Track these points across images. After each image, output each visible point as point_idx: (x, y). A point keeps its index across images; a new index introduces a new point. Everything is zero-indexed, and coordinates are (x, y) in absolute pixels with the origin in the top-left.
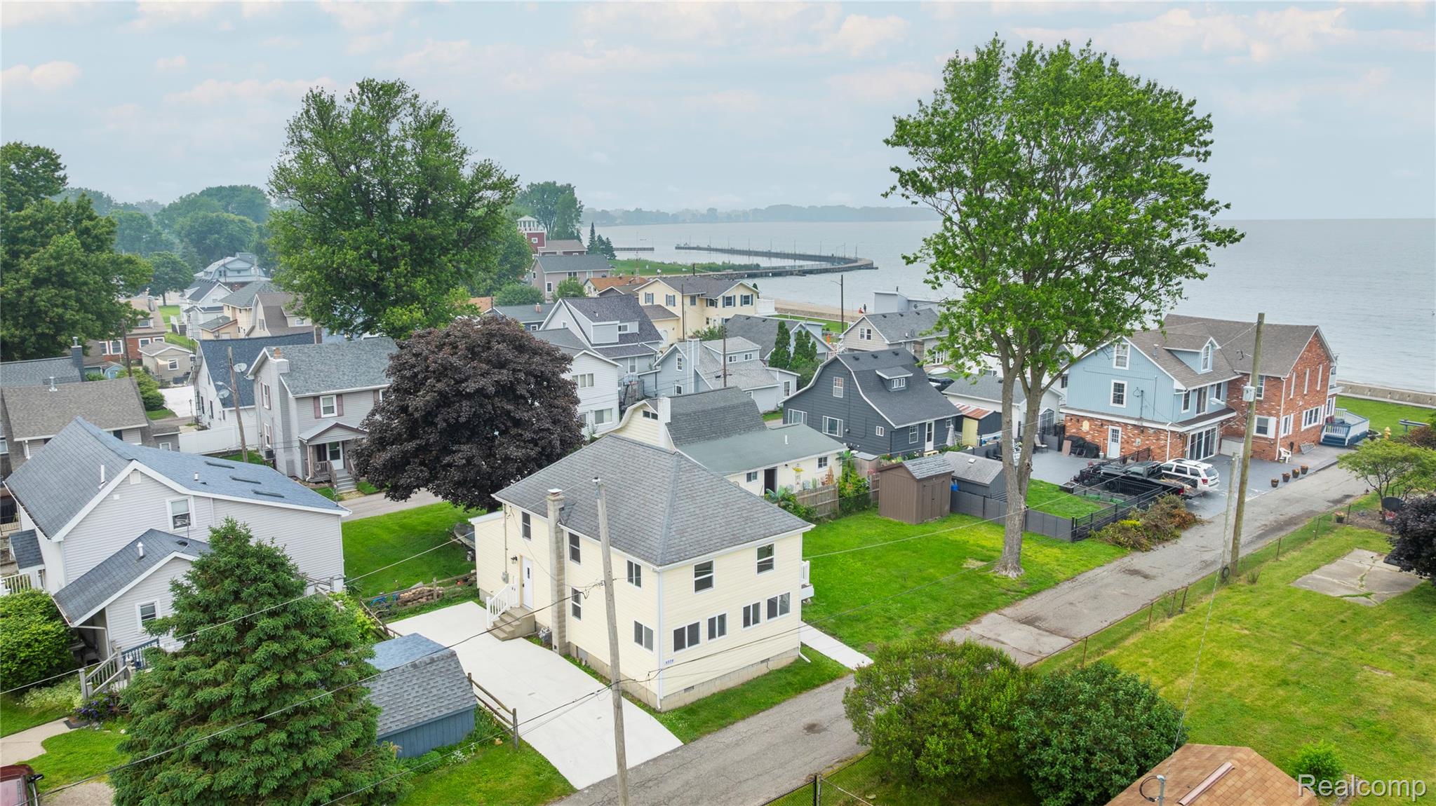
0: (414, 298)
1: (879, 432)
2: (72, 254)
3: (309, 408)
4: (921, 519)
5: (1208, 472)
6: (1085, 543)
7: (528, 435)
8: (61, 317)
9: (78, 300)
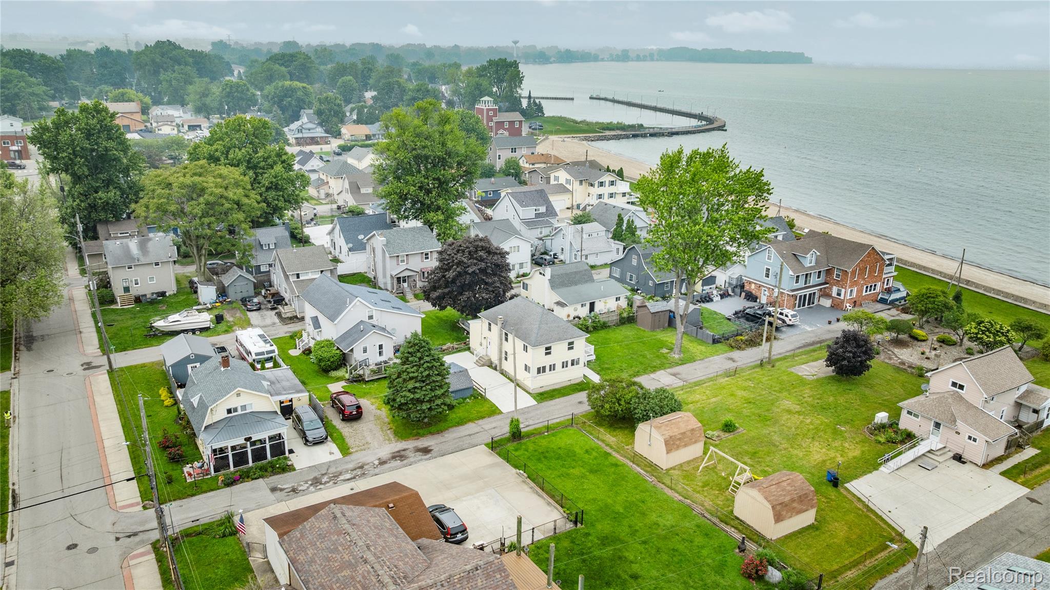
0: (438, 208)
1: (651, 283)
2: (282, 176)
3: (394, 261)
4: (653, 328)
5: (793, 316)
6: (719, 345)
7: (491, 289)
8: (276, 205)
9: (283, 197)
